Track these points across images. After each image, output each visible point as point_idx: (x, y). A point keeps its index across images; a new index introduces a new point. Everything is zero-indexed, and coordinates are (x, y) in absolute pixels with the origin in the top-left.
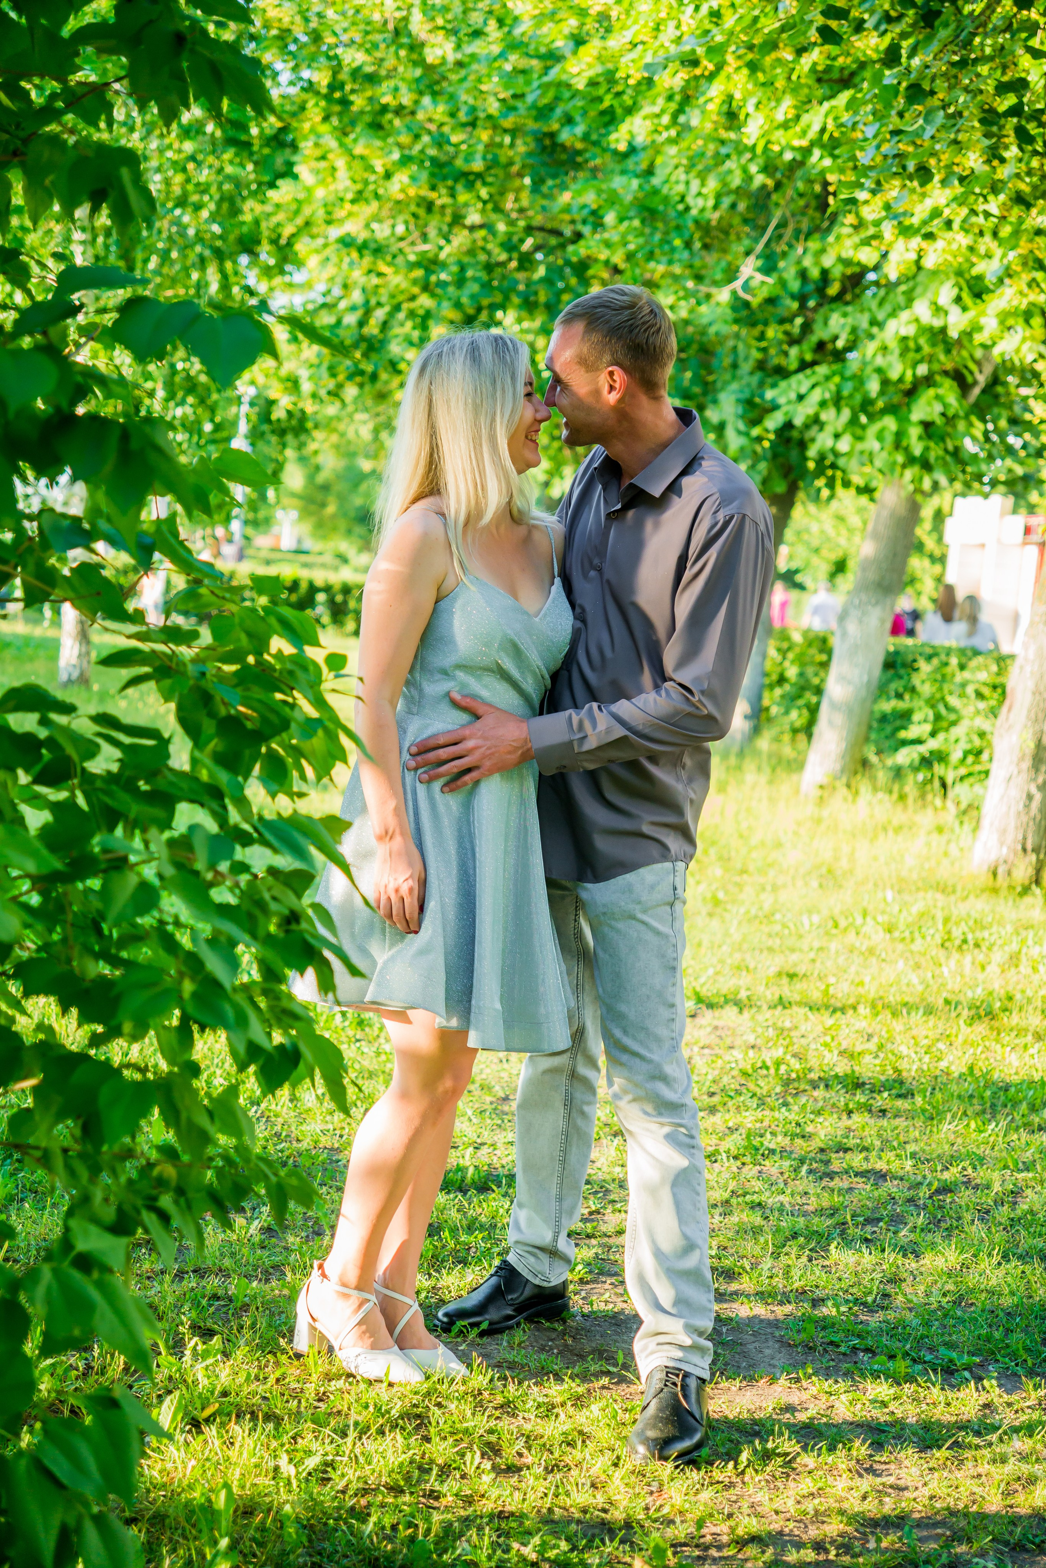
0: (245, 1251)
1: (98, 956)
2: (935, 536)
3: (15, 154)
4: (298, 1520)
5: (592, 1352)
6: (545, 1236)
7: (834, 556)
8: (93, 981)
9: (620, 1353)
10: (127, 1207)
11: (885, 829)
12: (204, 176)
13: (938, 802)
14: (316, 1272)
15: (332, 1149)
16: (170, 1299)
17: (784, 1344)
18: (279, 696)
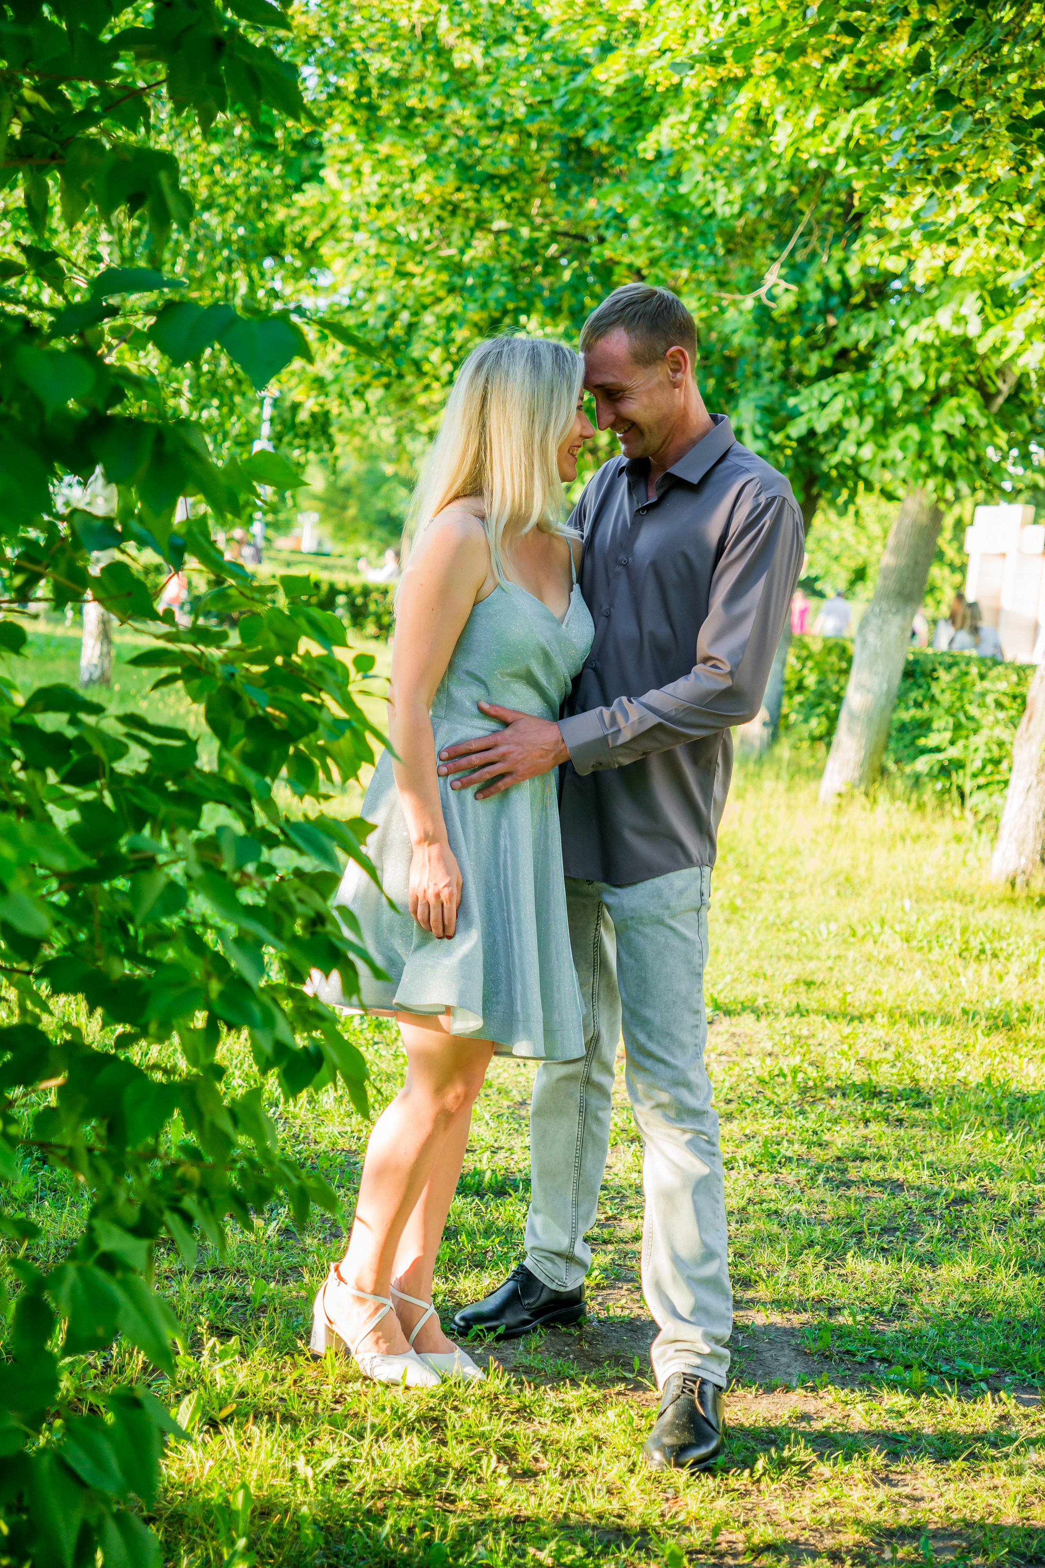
0: (263, 1252)
1: (122, 957)
2: (955, 545)
3: (53, 157)
4: (315, 1522)
5: (609, 1358)
6: (562, 1242)
7: (854, 564)
8: (118, 981)
9: (637, 1359)
10: (151, 1208)
11: (903, 839)
12: (233, 178)
13: (956, 811)
14: (332, 1274)
15: (349, 1152)
16: (189, 1299)
17: (801, 1353)
18: (306, 697)
